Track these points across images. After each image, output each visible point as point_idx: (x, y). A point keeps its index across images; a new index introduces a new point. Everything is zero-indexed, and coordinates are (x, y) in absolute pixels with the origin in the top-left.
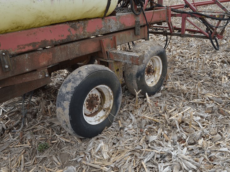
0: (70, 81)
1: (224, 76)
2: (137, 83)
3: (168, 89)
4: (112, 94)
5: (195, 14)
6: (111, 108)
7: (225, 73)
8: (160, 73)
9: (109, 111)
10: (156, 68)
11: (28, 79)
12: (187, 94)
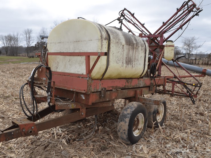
0: (128, 108)
1: (199, 121)
2: (153, 118)
3: (168, 125)
4: (144, 120)
5: (180, 82)
6: (142, 128)
7: (199, 119)
8: (163, 115)
9: (141, 130)
10: (160, 111)
11: (105, 105)
12: (180, 127)
